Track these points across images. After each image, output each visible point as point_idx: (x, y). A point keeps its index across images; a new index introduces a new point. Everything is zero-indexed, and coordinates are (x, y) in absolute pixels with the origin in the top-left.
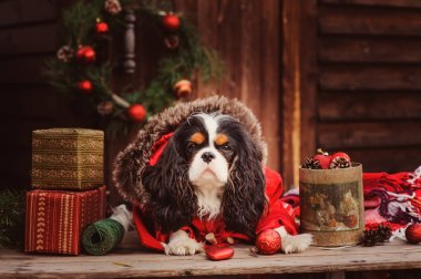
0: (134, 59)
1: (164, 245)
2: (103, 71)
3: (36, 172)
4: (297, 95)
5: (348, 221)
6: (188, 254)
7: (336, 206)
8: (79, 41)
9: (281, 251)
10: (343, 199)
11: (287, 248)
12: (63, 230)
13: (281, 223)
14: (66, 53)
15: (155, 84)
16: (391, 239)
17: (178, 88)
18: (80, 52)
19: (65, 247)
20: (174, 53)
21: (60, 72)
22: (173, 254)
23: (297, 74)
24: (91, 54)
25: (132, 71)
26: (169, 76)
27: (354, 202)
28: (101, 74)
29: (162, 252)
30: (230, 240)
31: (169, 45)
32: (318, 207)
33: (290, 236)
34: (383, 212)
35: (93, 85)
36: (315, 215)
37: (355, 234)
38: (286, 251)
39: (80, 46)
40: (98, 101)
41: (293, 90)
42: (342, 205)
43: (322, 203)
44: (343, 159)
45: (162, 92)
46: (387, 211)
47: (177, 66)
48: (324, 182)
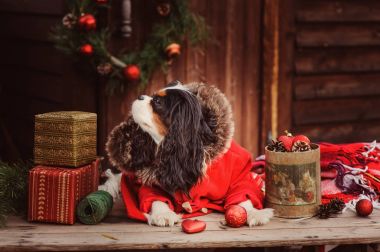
0: (131, 25)
1: (147, 215)
2: (103, 36)
3: (38, 151)
4: (276, 52)
5: (306, 196)
6: (167, 226)
7: (296, 184)
8: (81, 9)
9: (246, 224)
10: (302, 178)
11: (252, 222)
12: (60, 203)
13: (248, 197)
14: (70, 20)
15: (149, 46)
16: (344, 210)
17: (170, 50)
18: (82, 20)
19: (62, 217)
20: (166, 19)
21: (65, 37)
22: (155, 225)
23: (277, 34)
24: (91, 21)
25: (128, 35)
26: (160, 40)
27: (312, 181)
28: (101, 39)
29: (145, 222)
30: (204, 210)
31: (161, 12)
32: (280, 184)
33: (255, 210)
34: (339, 184)
35: (93, 49)
36: (278, 190)
37: (312, 207)
38: (250, 224)
39: (83, 14)
40: (98, 63)
41: (273, 48)
42: (301, 183)
43: (284, 181)
44: (303, 143)
45: (155, 54)
46: (342, 183)
47: (168, 32)
48: (286, 163)
